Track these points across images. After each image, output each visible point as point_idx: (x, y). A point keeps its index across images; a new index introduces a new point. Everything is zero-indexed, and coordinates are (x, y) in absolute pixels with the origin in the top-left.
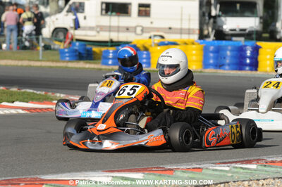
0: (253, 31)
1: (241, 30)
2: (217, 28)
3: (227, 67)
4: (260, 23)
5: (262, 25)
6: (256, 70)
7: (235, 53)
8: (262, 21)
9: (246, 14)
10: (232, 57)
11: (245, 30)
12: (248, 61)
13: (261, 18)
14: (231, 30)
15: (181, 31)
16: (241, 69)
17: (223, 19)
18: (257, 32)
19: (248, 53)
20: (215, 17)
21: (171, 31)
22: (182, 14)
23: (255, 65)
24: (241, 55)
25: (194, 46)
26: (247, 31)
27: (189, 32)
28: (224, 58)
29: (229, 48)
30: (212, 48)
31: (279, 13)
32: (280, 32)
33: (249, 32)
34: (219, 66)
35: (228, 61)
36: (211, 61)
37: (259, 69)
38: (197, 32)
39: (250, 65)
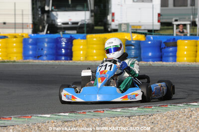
0: (84, 24)
1: (73, 23)
2: (50, 22)
3: (45, 58)
4: (92, 16)
5: (93, 18)
6: (71, 60)
7: (52, 44)
8: (93, 14)
9: (77, 8)
10: (49, 48)
11: (77, 23)
12: (63, 51)
13: (92, 11)
14: (63, 24)
15: (15, 26)
16: (57, 59)
17: (54, 13)
18: (88, 25)
19: (63, 44)
20: (48, 12)
21: (4, 26)
22: (15, 10)
23: (69, 55)
24: (57, 46)
25: (15, 39)
26: (79, 24)
27: (23, 26)
28: (42, 49)
29: (47, 40)
30: (30, 40)
31: (110, 7)
32: (110, 24)
33: (81, 24)
34: (38, 57)
35: (45, 52)
36: (31, 53)
37: (73, 58)
38: (31, 26)
39: (65, 55)
